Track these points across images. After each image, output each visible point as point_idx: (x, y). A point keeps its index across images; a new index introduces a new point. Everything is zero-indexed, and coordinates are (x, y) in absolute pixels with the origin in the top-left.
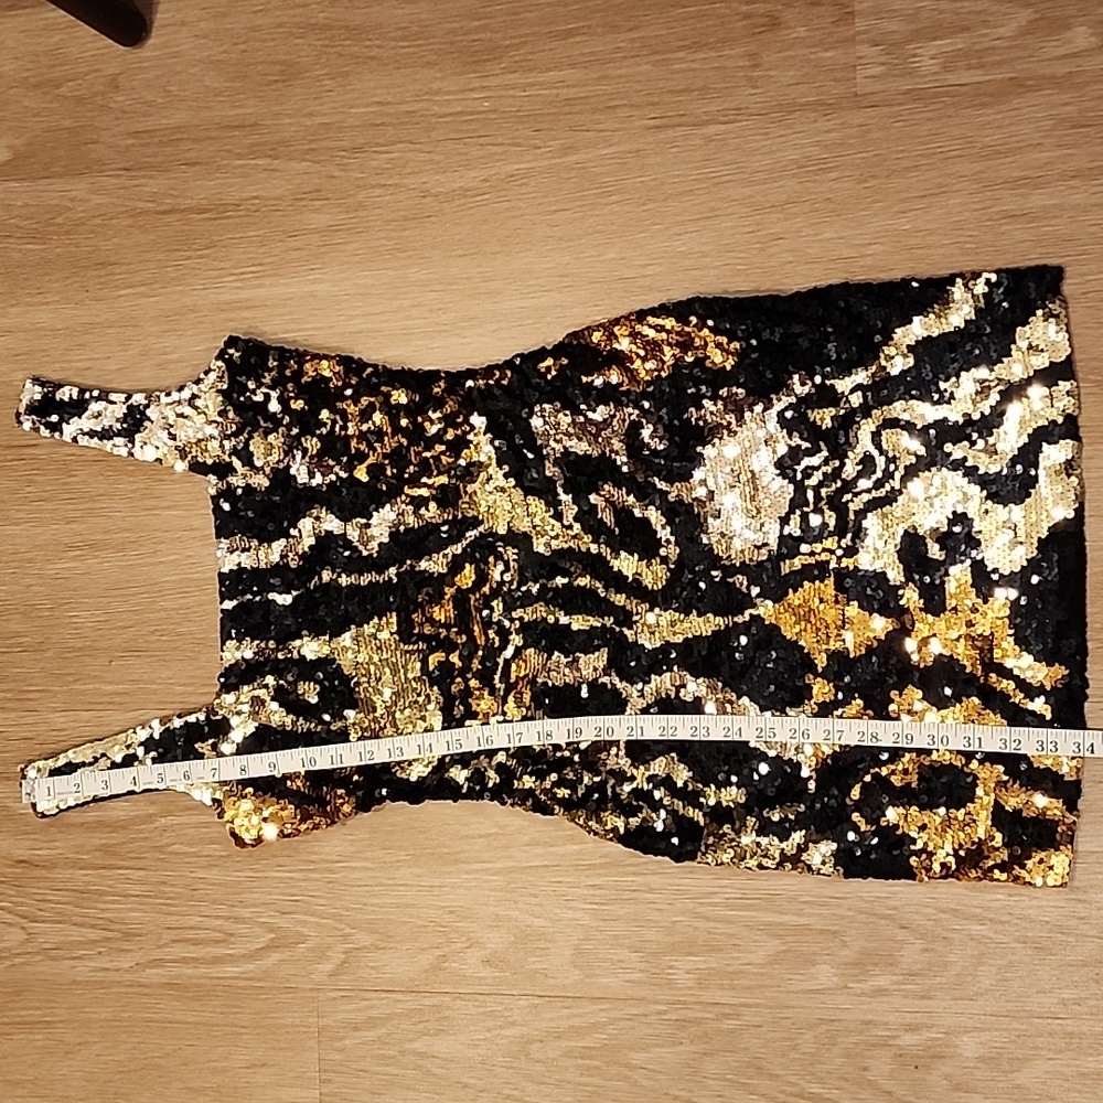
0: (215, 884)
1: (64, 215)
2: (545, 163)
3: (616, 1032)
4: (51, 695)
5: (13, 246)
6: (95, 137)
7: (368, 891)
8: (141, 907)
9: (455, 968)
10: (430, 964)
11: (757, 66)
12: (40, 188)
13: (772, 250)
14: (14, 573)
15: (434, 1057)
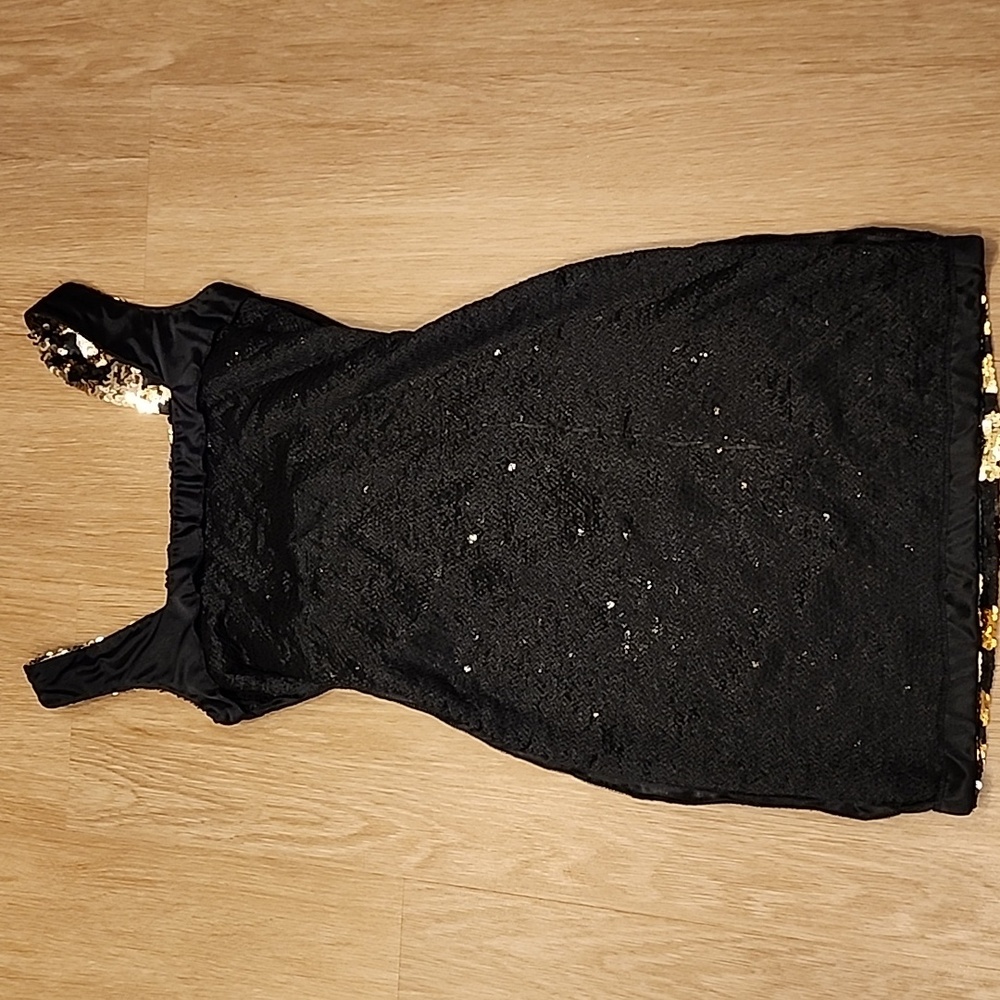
0: (312, 769)
1: (219, 122)
2: (691, 101)
5: (170, 148)
6: (254, 48)
7: (458, 792)
8: (244, 783)
9: (537, 874)
10: (513, 868)
11: (916, 17)
12: (198, 93)
13: (914, 204)
14: (149, 459)
15: (510, 955)
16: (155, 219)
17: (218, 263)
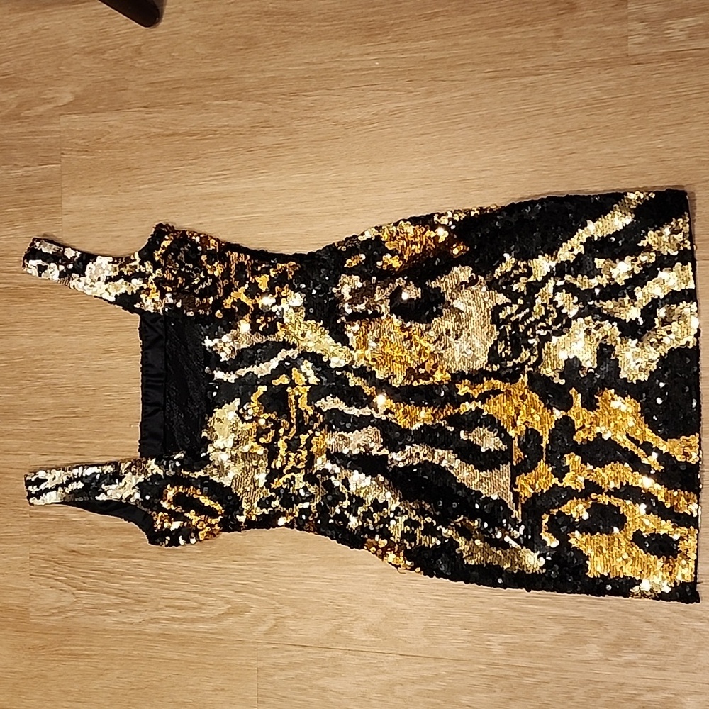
0: (190, 571)
1: (106, 137)
2: (415, 102)
3: (451, 681)
4: (94, 445)
5: (74, 156)
6: (126, 86)
7: (291, 580)
8: (147, 583)
9: (346, 633)
10: (330, 630)
11: (560, 36)
12: (91, 119)
13: (567, 161)
14: (72, 366)
15: (331, 691)
16: (67, 205)
17: (111, 231)
